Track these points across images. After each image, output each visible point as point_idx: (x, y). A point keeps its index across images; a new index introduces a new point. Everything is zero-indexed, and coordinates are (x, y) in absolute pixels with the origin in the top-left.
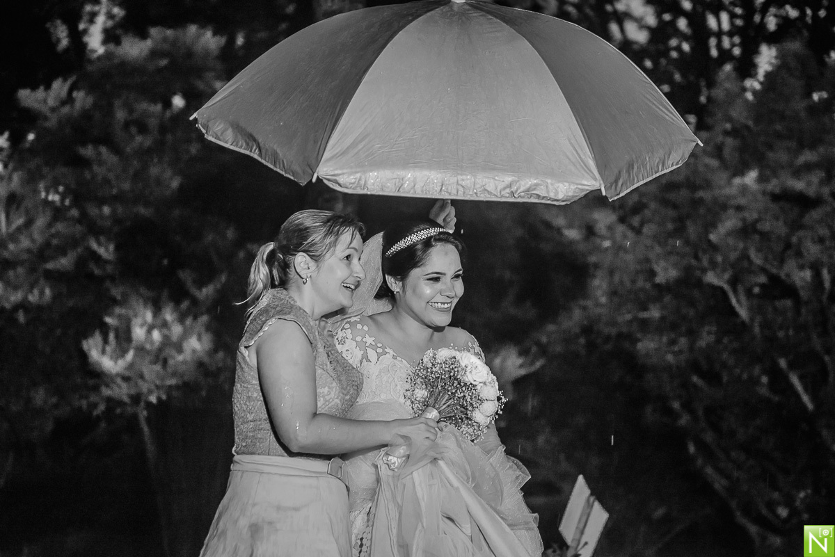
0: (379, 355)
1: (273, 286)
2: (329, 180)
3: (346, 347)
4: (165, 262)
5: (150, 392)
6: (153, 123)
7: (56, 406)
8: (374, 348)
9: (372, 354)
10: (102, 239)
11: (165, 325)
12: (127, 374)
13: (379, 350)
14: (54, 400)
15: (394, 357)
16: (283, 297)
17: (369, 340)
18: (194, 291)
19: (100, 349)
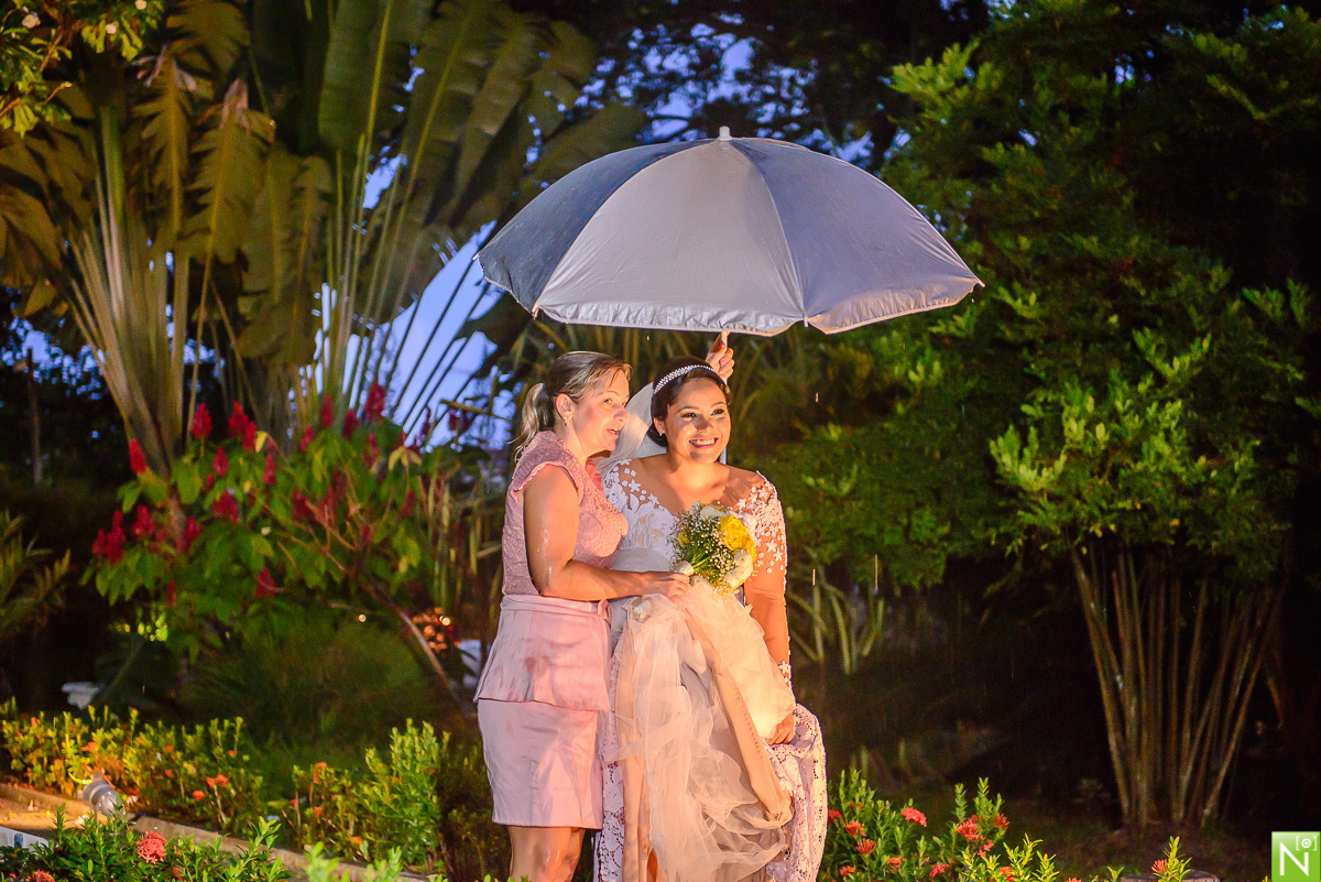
0: (641, 503)
1: (542, 428)
2: (548, 310)
3: (612, 491)
4: (1114, 319)
5: (1093, 519)
6: (1094, 104)
7: (947, 538)
8: (637, 494)
9: (635, 501)
10: (1017, 286)
11: (1114, 416)
12: (1057, 491)
13: (643, 498)
14: (945, 530)
15: (656, 506)
16: (551, 440)
17: (635, 486)
18: (1159, 363)
19: (1016, 453)
